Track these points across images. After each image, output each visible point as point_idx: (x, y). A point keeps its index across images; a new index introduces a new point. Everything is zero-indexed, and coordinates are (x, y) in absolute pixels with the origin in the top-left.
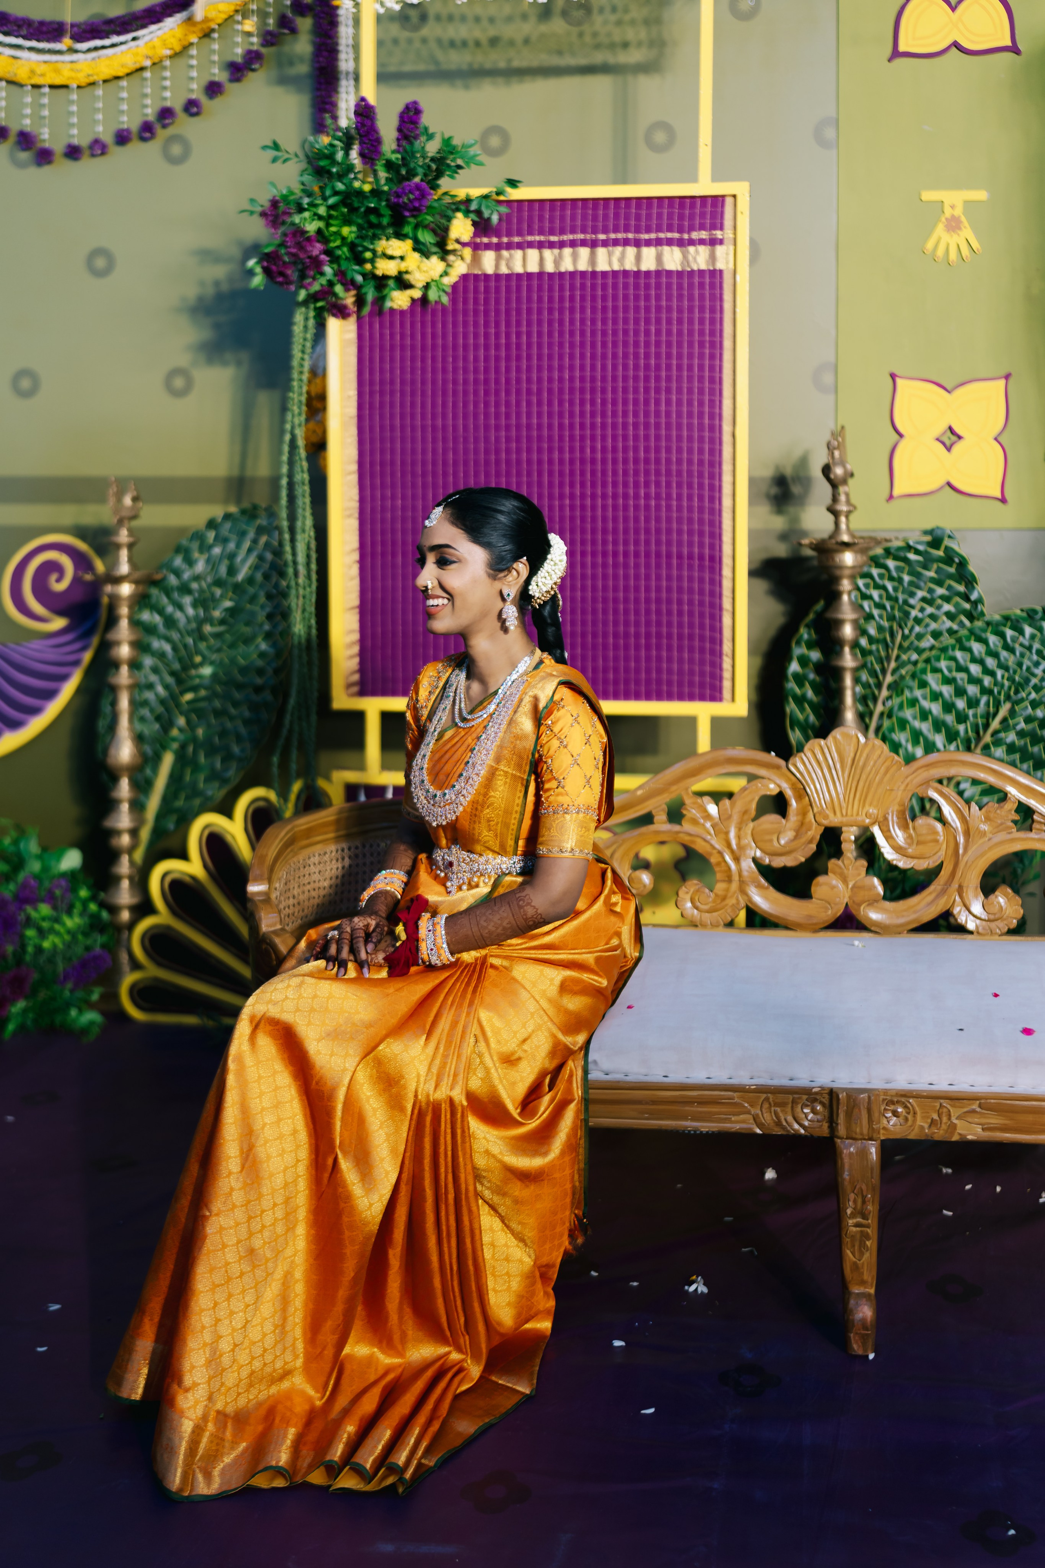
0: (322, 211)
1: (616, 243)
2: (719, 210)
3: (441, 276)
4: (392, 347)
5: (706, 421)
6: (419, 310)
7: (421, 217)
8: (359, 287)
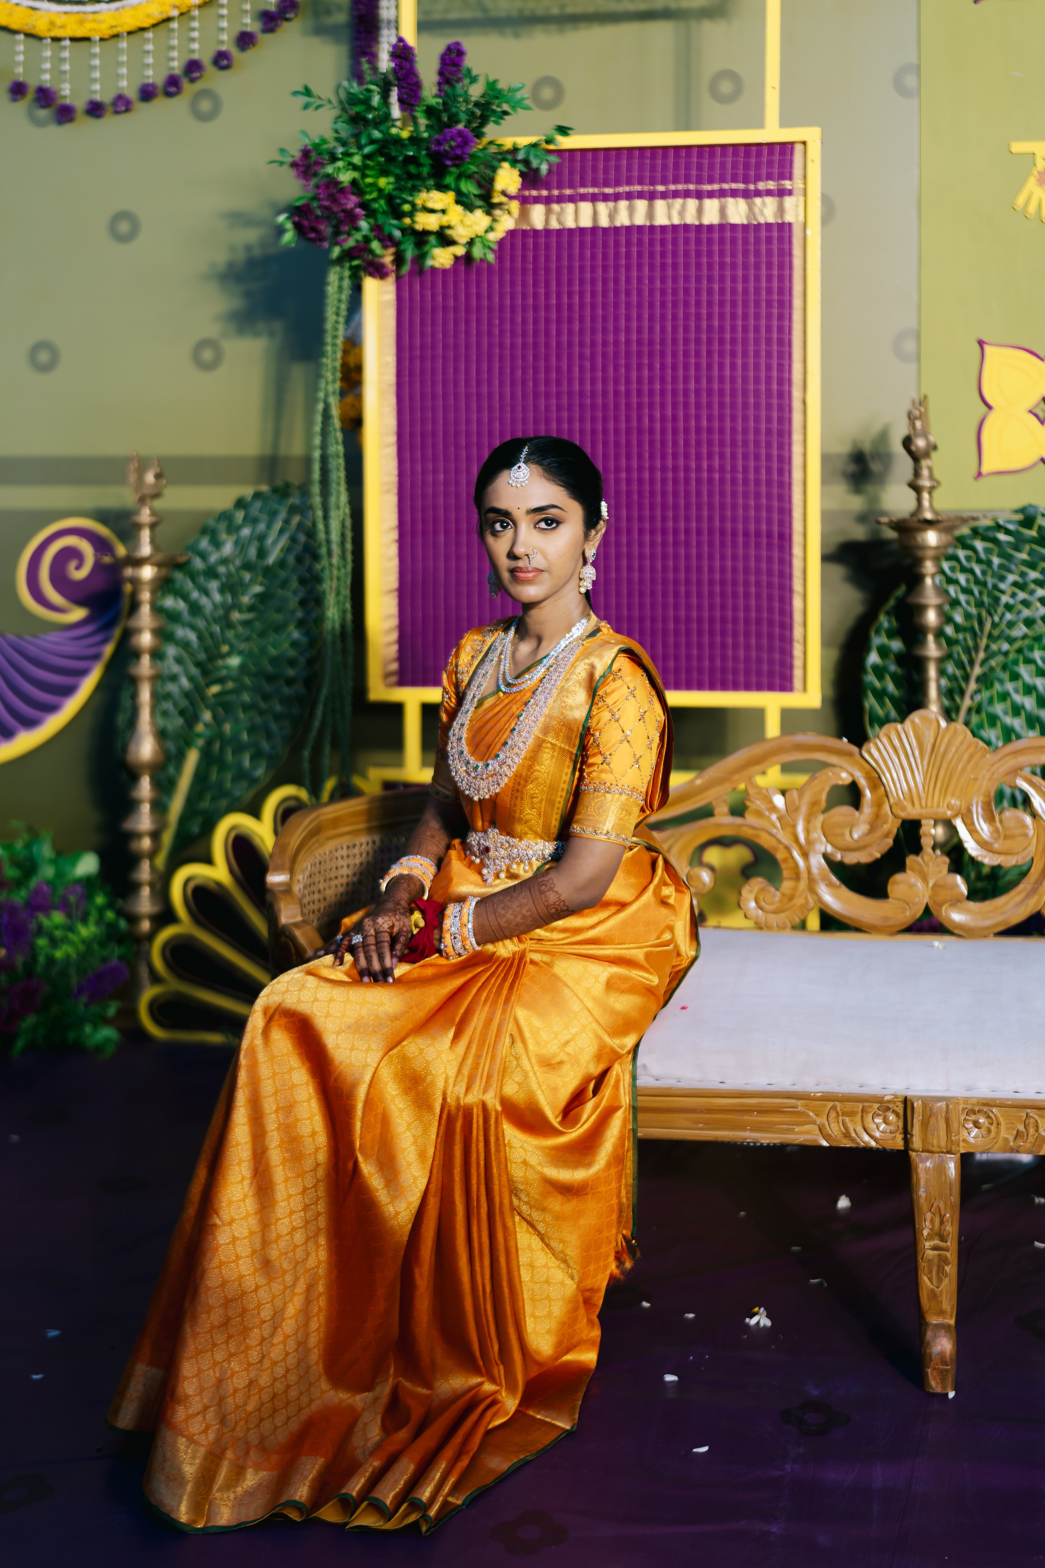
0: (357, 160)
1: (676, 194)
2: (787, 157)
3: (486, 232)
4: (433, 309)
5: (775, 386)
6: (462, 268)
7: (464, 167)
8: (398, 243)
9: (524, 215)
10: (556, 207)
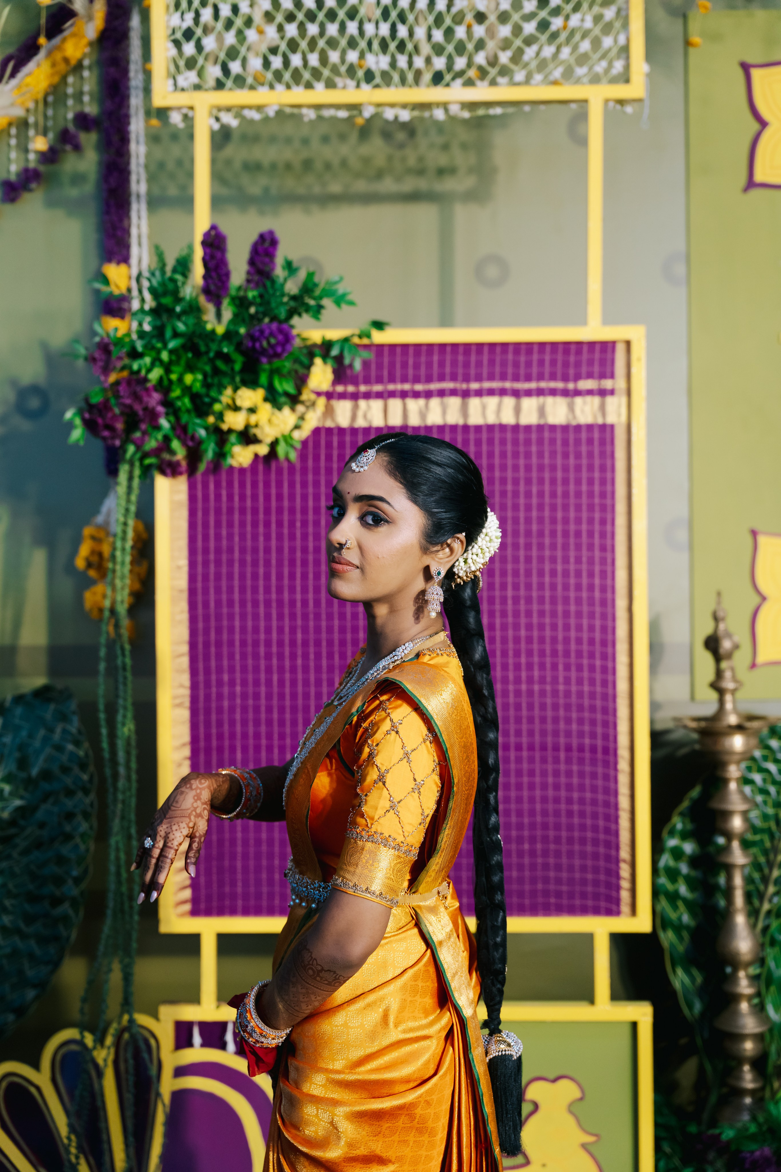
0: (165, 356)
1: (491, 392)
2: (609, 356)
3: (292, 431)
4: (230, 511)
5: (597, 594)
6: (261, 467)
7: (277, 363)
8: (200, 442)
9: (329, 411)
10: (362, 403)
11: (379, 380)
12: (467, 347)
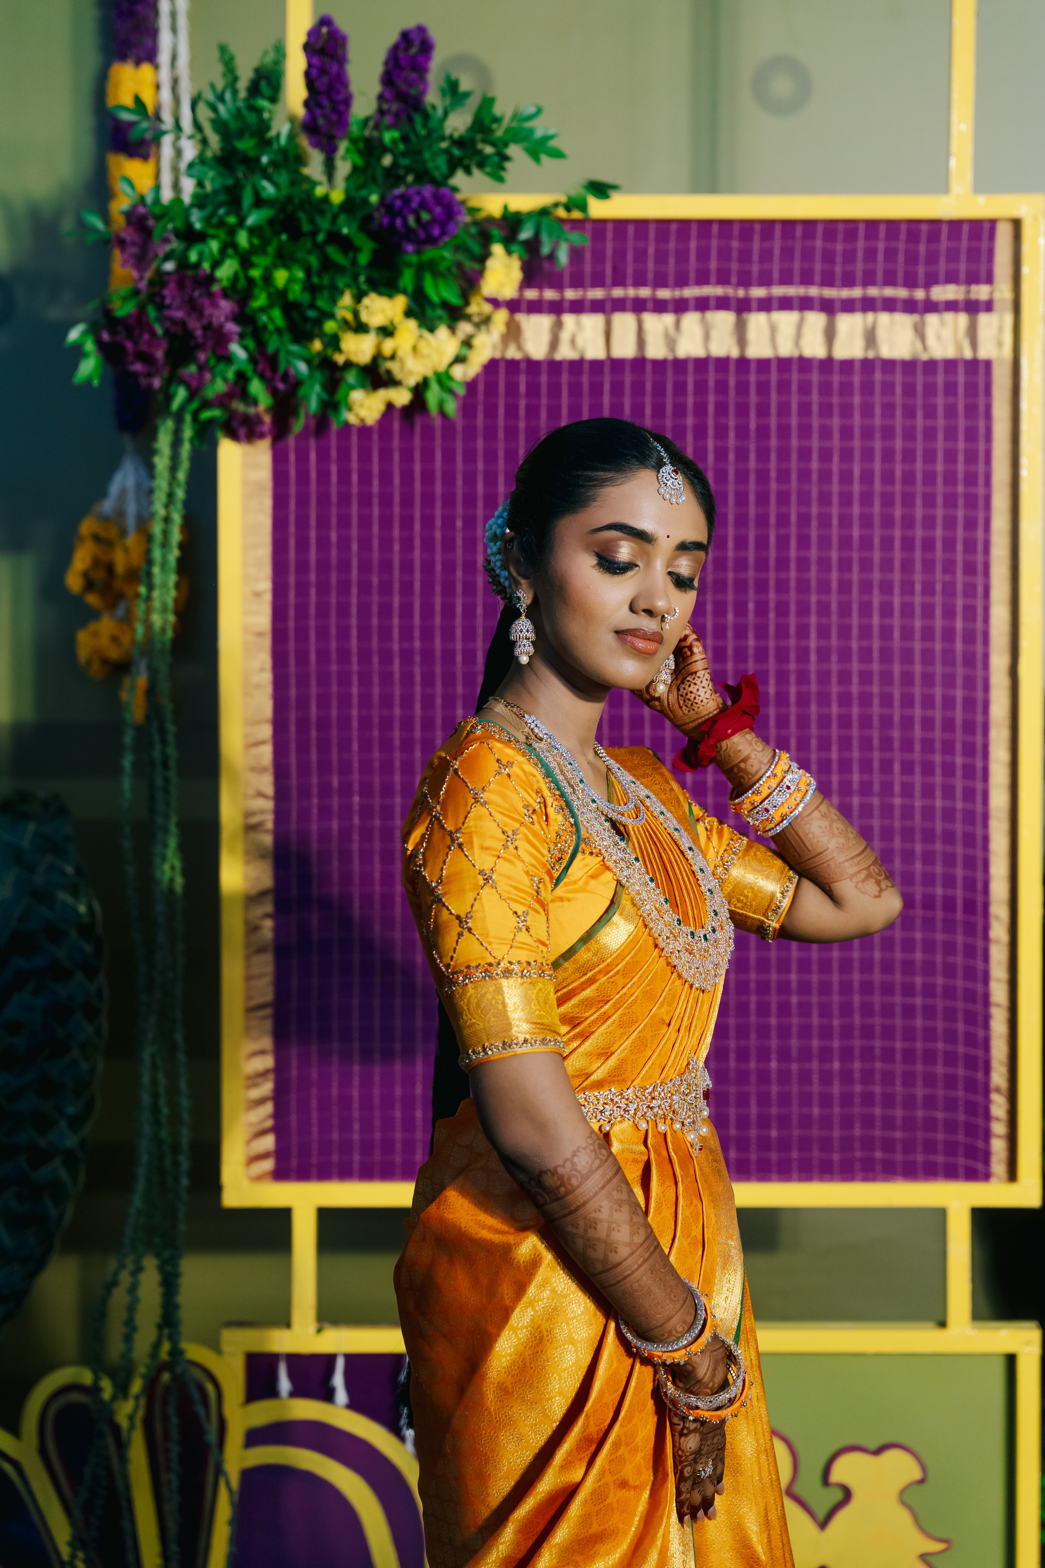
0: (243, 239)
1: (786, 304)
2: (984, 244)
3: (451, 364)
4: (344, 499)
5: (959, 646)
6: (397, 427)
7: (430, 253)
8: (295, 384)
9: (513, 333)
10: (569, 319)
11: (598, 282)
12: (746, 227)
